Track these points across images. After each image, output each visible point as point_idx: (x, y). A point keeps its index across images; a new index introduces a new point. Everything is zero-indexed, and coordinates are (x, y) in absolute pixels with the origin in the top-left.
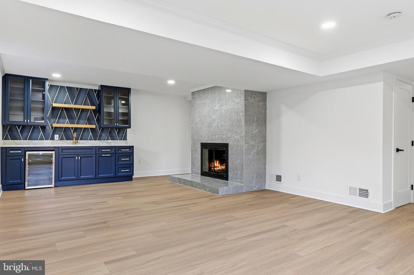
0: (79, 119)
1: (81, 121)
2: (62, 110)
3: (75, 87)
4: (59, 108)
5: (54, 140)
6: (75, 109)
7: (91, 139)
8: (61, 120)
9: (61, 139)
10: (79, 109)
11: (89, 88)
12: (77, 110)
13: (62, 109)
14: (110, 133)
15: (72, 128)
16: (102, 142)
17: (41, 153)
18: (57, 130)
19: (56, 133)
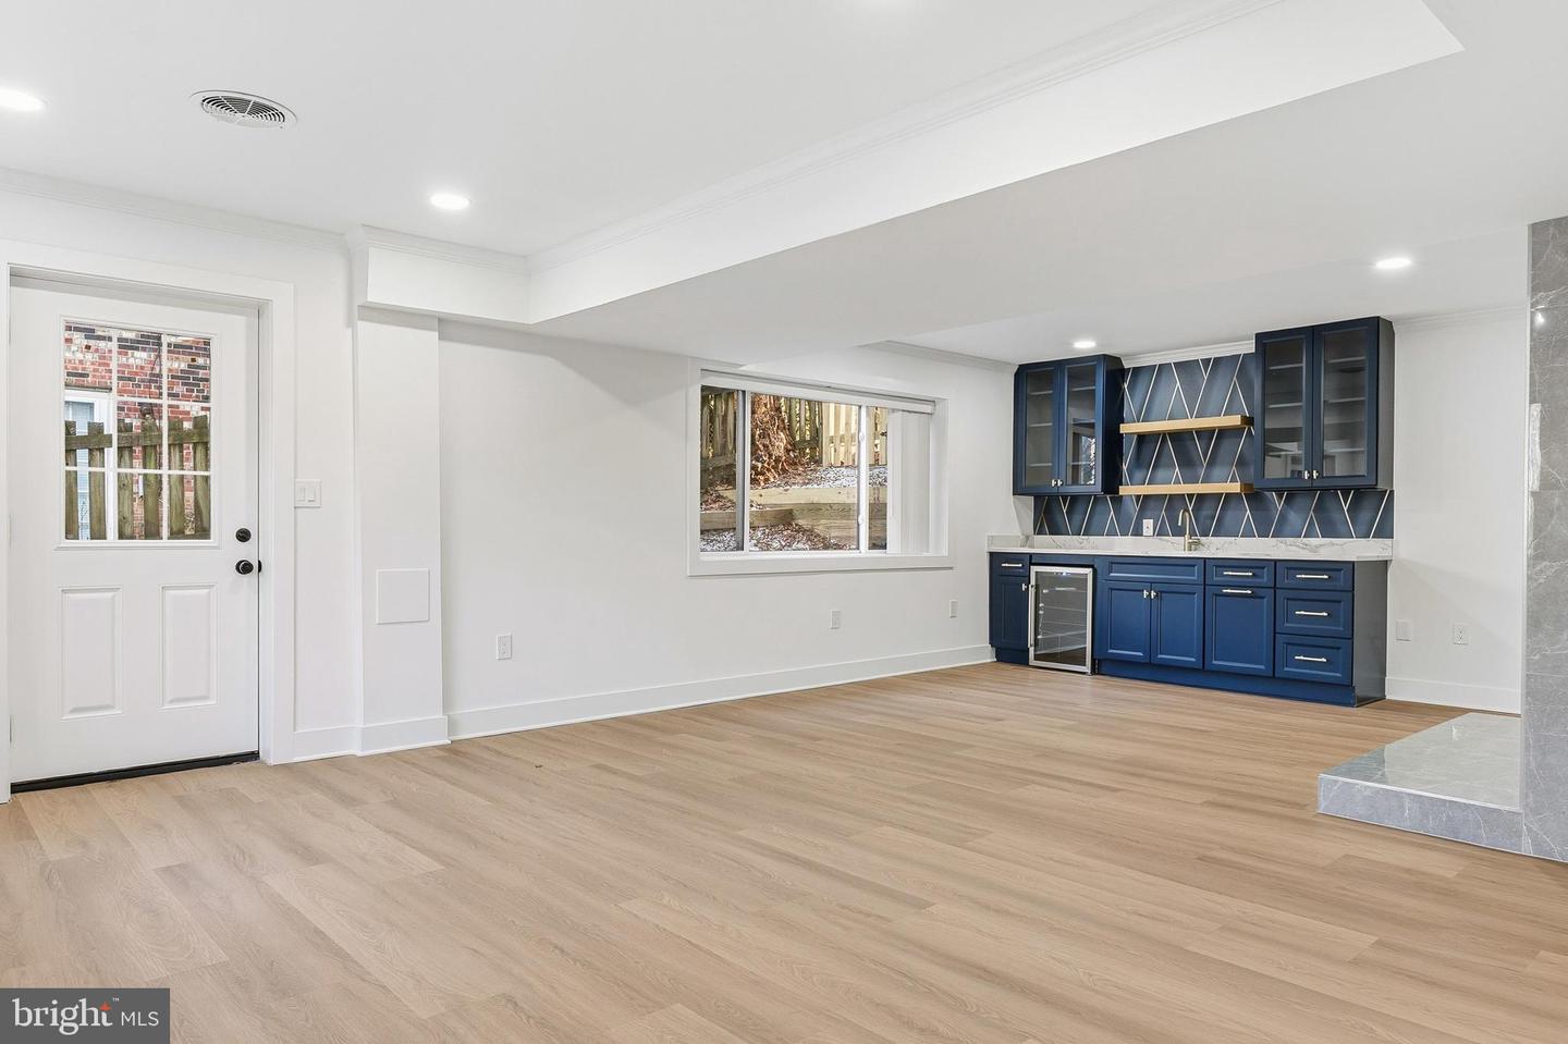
0: (1211, 464)
1: (1217, 472)
2: (1164, 440)
3: (1199, 358)
4: (1155, 435)
5: (1142, 535)
6: (1200, 432)
7: (1248, 534)
8: (1161, 473)
9: (1161, 533)
10: (1211, 431)
11: (1242, 352)
12: (1205, 434)
13: (1163, 435)
14: (1319, 509)
15: (1191, 496)
16: (1283, 545)
17: (1065, 571)
18: (1152, 504)
19: (1149, 513)
